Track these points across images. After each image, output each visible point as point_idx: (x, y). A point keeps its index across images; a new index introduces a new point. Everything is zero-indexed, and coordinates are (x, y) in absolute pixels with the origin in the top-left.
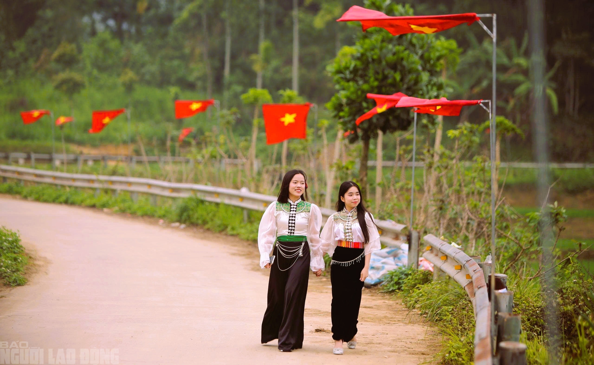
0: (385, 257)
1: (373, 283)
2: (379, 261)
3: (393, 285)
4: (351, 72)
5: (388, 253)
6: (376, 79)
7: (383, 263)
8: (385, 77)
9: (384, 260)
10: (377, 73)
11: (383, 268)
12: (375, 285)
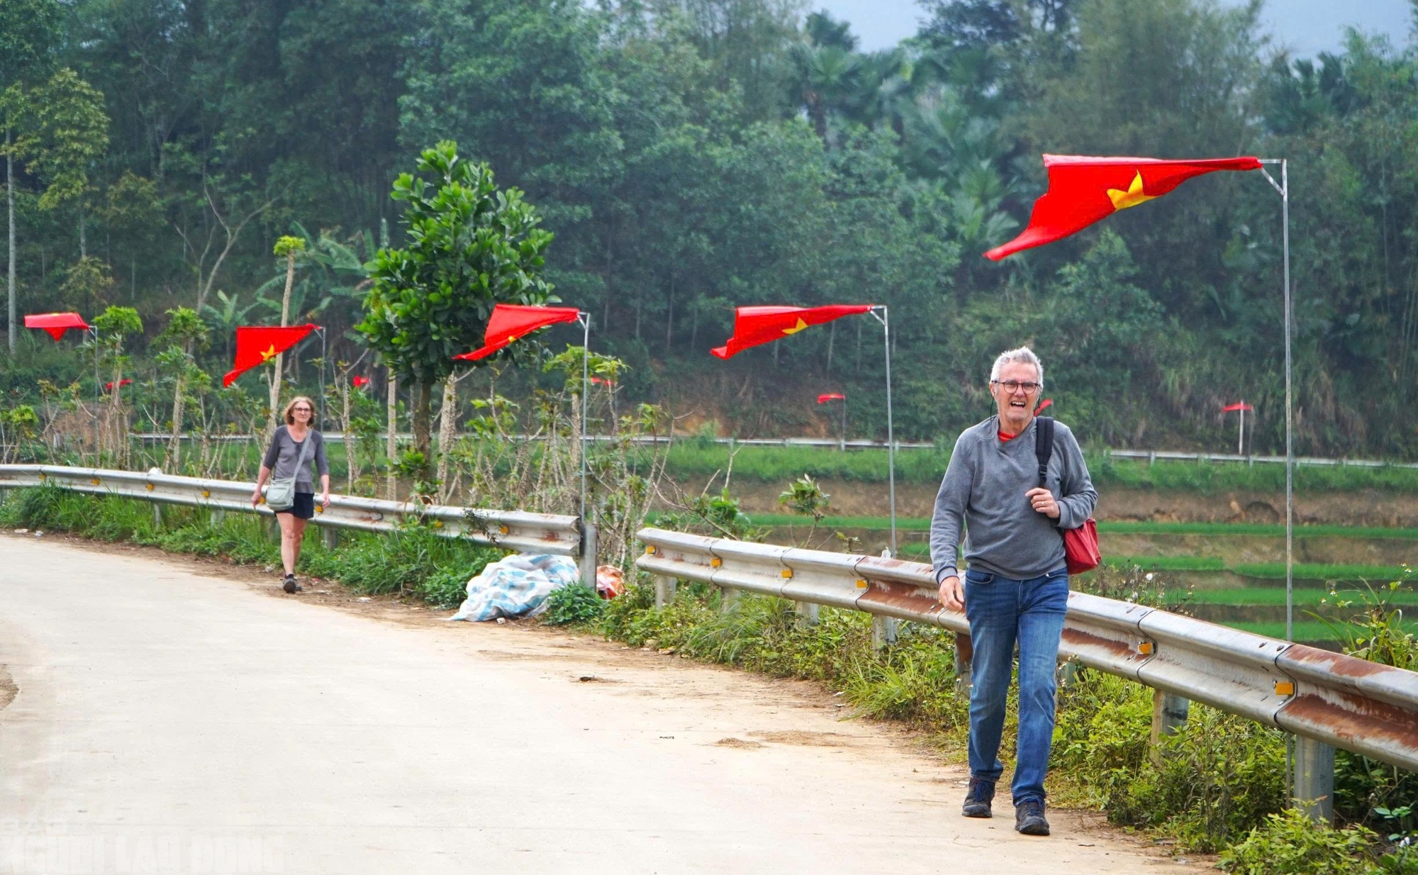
0: (530, 569)
1: (518, 611)
2: (521, 575)
3: (564, 614)
4: (403, 273)
5: (533, 562)
6: (450, 284)
7: (530, 578)
8: (464, 279)
9: (530, 574)
10: (449, 273)
11: (532, 586)
12: (524, 613)
